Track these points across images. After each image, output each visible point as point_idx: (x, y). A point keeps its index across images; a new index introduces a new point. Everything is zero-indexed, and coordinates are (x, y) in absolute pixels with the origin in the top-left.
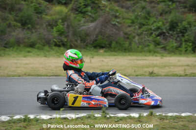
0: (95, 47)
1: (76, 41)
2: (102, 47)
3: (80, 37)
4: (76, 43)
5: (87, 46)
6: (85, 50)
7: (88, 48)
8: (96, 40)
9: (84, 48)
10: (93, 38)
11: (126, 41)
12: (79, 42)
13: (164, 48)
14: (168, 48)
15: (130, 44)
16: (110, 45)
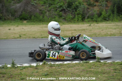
0: (21, 19)
1: (9, 16)
2: (26, 19)
3: (11, 13)
4: (8, 17)
5: (15, 18)
6: (14, 21)
7: (16, 20)
8: (21, 15)
9: (14, 20)
10: (19, 13)
11: (41, 15)
12: (10, 16)
13: (65, 19)
14: (67, 19)
15: (43, 17)
16: (30, 18)
